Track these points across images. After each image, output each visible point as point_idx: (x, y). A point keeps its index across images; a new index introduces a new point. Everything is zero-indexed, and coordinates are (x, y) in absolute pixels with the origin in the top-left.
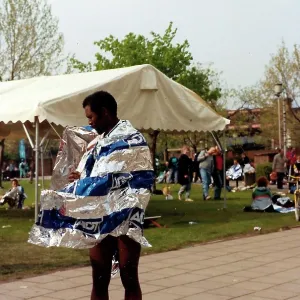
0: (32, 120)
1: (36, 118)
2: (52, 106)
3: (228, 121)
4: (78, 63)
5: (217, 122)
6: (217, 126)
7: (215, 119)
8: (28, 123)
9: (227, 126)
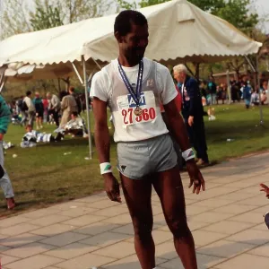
0: (79, 60)
1: (83, 57)
2: (96, 45)
3: (260, 44)
4: (124, 3)
5: (250, 46)
6: (250, 50)
7: (249, 43)
8: (76, 62)
9: (260, 48)
